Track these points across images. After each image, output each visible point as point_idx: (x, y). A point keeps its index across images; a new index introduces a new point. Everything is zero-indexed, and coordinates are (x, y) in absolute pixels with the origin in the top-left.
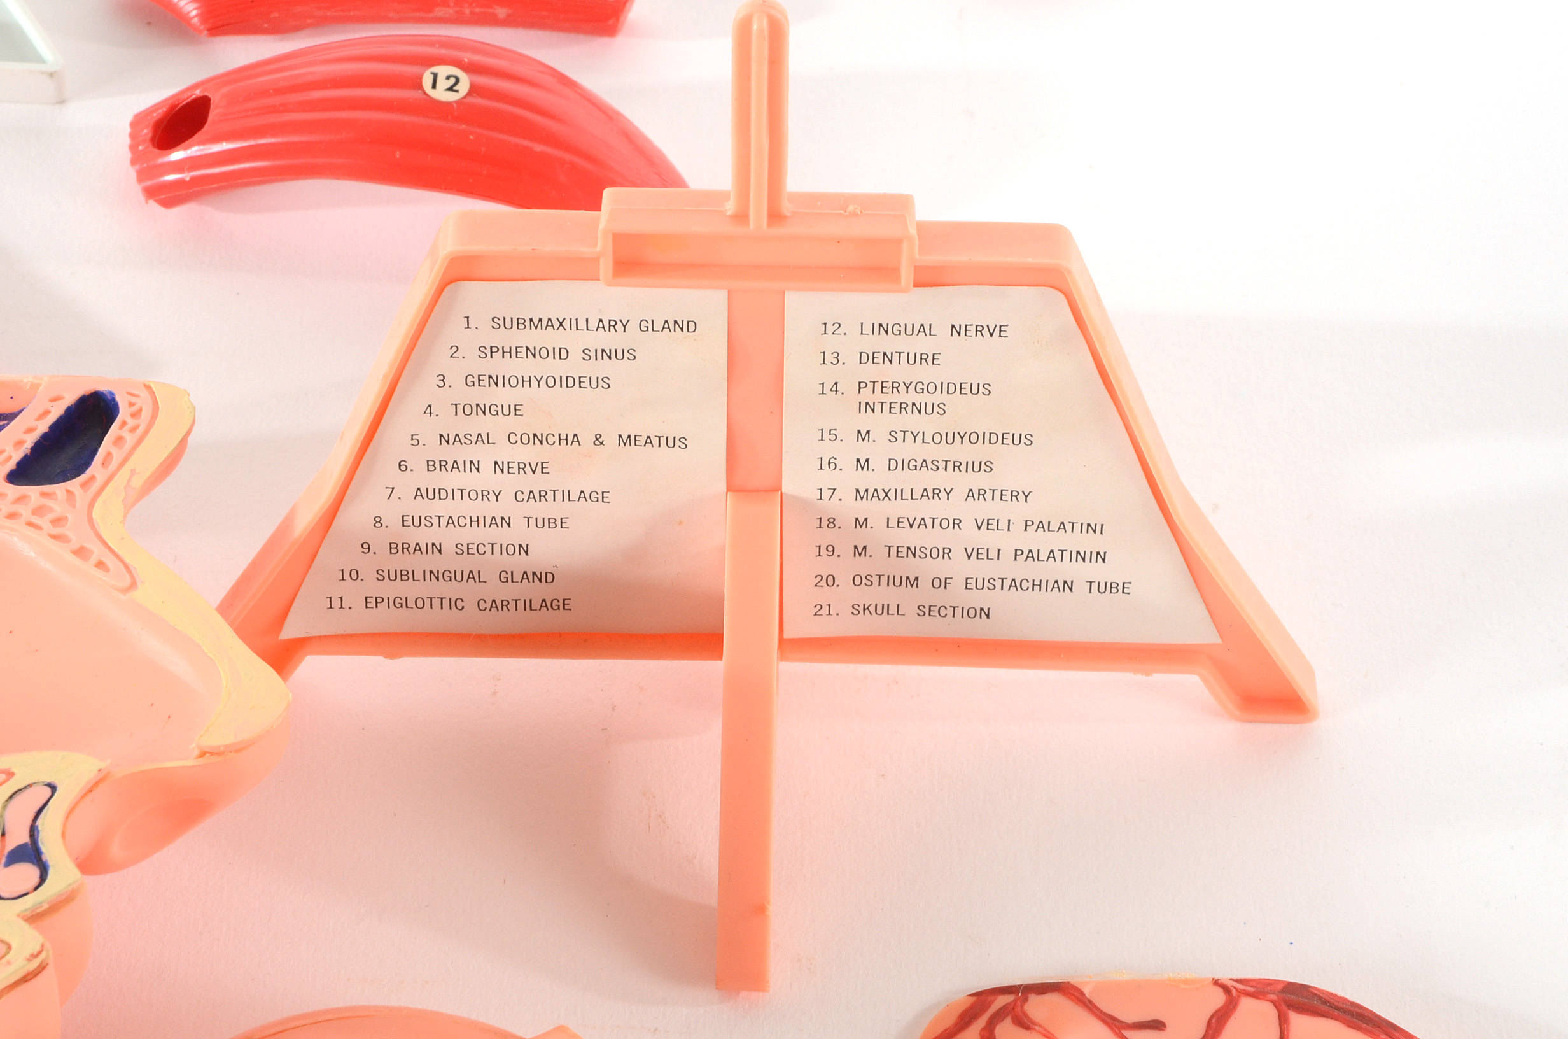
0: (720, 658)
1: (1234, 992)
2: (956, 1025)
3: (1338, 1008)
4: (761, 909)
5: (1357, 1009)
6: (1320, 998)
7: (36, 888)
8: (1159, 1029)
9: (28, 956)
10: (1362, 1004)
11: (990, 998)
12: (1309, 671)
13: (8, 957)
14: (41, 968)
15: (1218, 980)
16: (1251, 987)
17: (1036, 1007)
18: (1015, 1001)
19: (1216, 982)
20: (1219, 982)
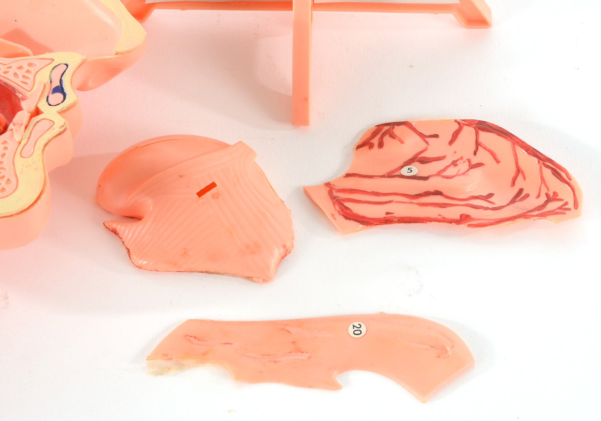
0: (292, 10)
1: (461, 124)
2: (371, 137)
3: (495, 129)
4: (306, 99)
5: (501, 130)
6: (489, 125)
7: (62, 102)
8: (437, 137)
9: (60, 127)
10: (502, 127)
11: (382, 127)
12: (489, 11)
13: (54, 126)
14: (65, 130)
15: (456, 120)
16: (467, 122)
17: (397, 130)
18: (390, 128)
19: (456, 121)
20: (457, 121)
